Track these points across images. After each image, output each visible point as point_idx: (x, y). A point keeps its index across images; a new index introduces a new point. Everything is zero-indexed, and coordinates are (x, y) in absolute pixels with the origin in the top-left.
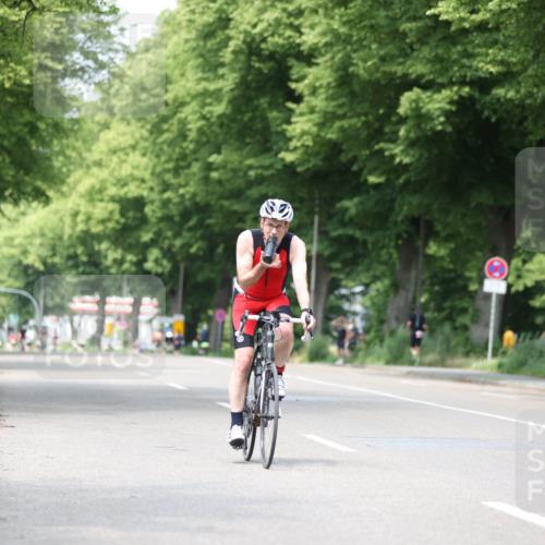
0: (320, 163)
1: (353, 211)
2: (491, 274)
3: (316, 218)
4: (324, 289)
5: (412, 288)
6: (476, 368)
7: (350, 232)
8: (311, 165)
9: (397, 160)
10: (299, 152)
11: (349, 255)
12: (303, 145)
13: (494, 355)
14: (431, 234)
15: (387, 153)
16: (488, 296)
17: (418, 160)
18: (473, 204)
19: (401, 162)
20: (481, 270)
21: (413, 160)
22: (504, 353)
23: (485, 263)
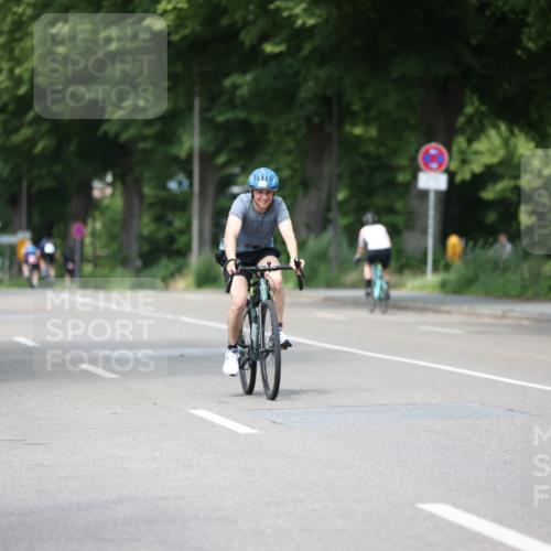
0: (198, 29)
1: (244, 91)
2: (427, 165)
3: (197, 103)
4: (211, 191)
5: (325, 185)
6: (413, 288)
7: (241, 114)
8: (187, 32)
9: (299, 22)
10: (172, 16)
11: (239, 143)
12: (175, 8)
13: (435, 269)
14: (347, 115)
15: (285, 14)
16: (424, 194)
17: (327, 21)
18: (395, 75)
19: (304, 24)
20: (413, 160)
21: (319, 20)
22: (447, 267)
23: (418, 151)
